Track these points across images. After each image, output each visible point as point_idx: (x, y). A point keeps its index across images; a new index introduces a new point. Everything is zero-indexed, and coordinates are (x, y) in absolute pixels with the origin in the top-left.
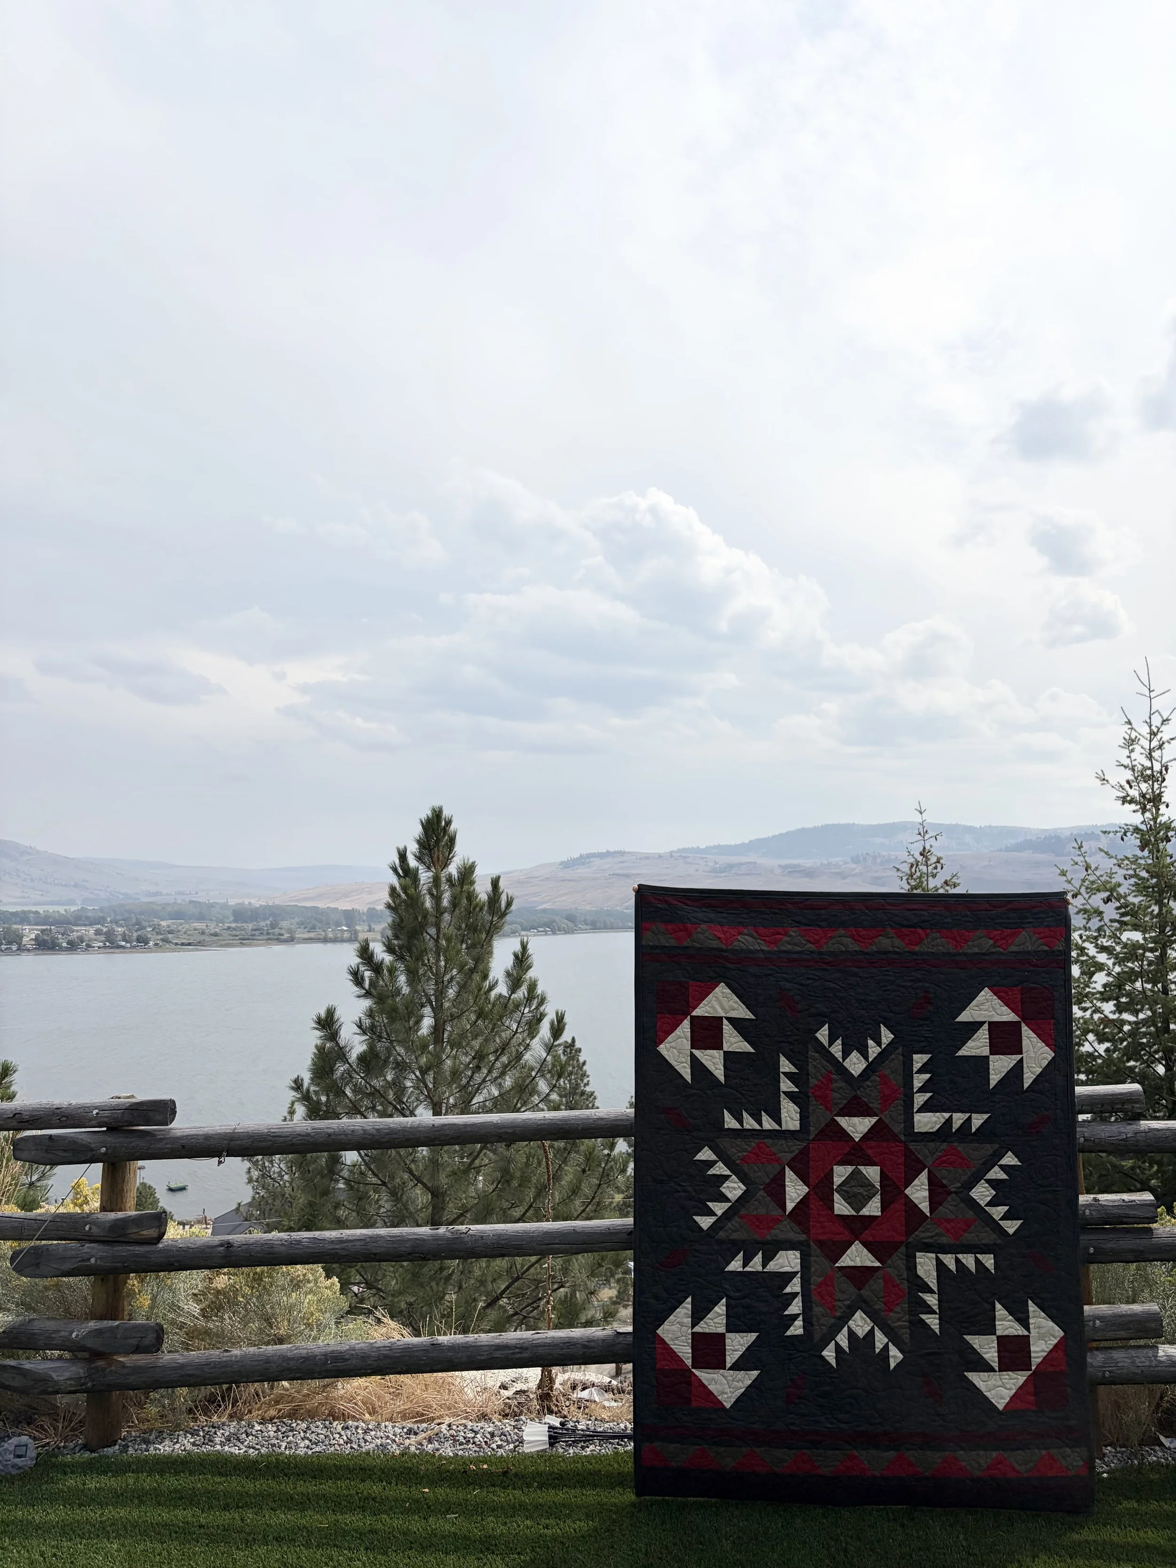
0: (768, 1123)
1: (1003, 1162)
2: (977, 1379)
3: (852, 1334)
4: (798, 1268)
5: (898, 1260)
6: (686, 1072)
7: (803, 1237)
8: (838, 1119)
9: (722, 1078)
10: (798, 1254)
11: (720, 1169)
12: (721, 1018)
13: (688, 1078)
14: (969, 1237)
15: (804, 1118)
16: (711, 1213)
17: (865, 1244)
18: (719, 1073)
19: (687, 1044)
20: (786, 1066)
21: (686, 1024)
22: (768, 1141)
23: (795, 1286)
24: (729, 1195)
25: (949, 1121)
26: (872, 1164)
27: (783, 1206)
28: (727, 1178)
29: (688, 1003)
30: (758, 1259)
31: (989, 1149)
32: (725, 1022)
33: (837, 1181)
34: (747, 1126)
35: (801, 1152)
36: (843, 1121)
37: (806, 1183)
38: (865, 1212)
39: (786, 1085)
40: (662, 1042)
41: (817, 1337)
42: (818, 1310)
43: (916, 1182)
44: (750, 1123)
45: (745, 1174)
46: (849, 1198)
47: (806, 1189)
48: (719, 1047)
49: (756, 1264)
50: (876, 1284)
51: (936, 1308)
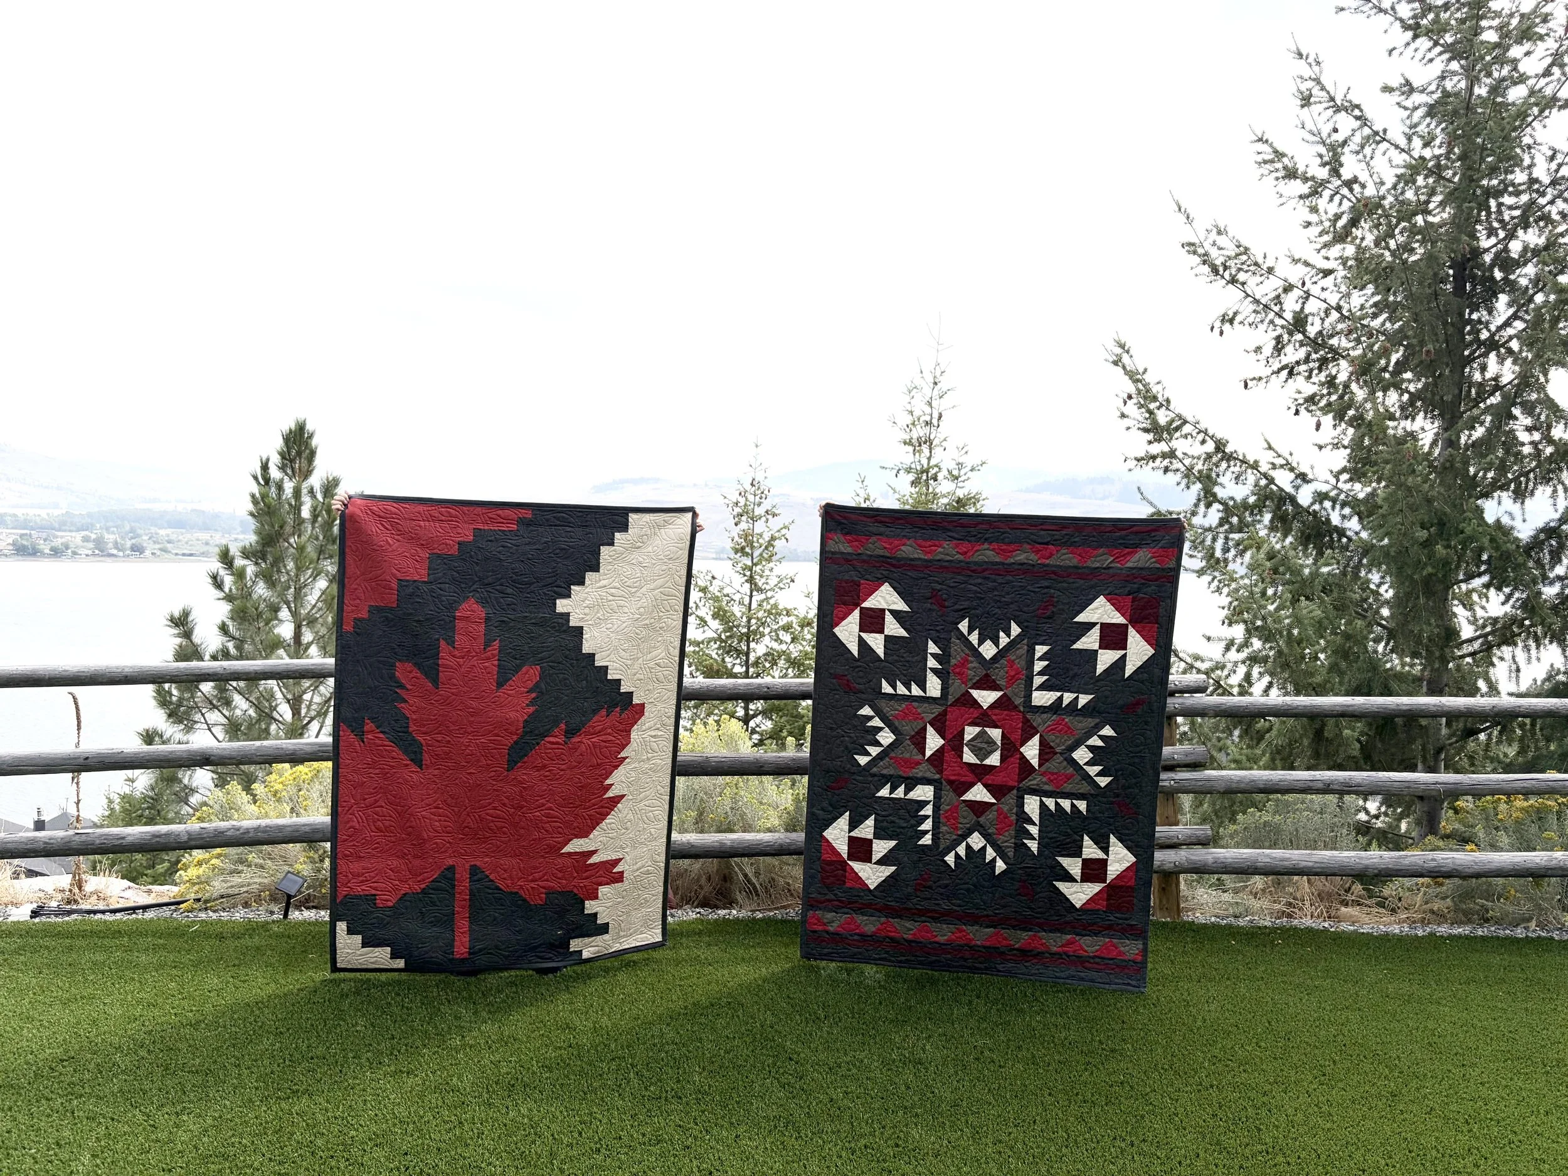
0: (916, 691)
1: (1102, 733)
2: (1062, 886)
3: (968, 847)
4: (931, 798)
5: (1010, 799)
6: (854, 649)
7: (937, 776)
8: (971, 691)
9: (882, 656)
10: (932, 788)
11: (876, 722)
12: (884, 610)
13: (856, 653)
14: (1067, 787)
15: (944, 689)
16: (868, 754)
17: (986, 786)
18: (880, 651)
19: (856, 628)
20: (932, 648)
21: (857, 613)
22: (915, 704)
23: (928, 810)
24: (882, 742)
25: (1061, 698)
26: (996, 727)
27: (923, 753)
28: (881, 729)
29: (859, 597)
30: (901, 789)
31: (1091, 722)
32: (887, 613)
33: (967, 737)
34: (899, 692)
35: (939, 714)
36: (975, 693)
37: (943, 737)
38: (987, 762)
40: (837, 625)
41: (942, 847)
42: (944, 828)
43: (1030, 743)
44: (901, 689)
45: (896, 727)
46: (975, 751)
47: (942, 742)
48: (881, 631)
49: (900, 793)
50: (991, 815)
51: (1036, 836)
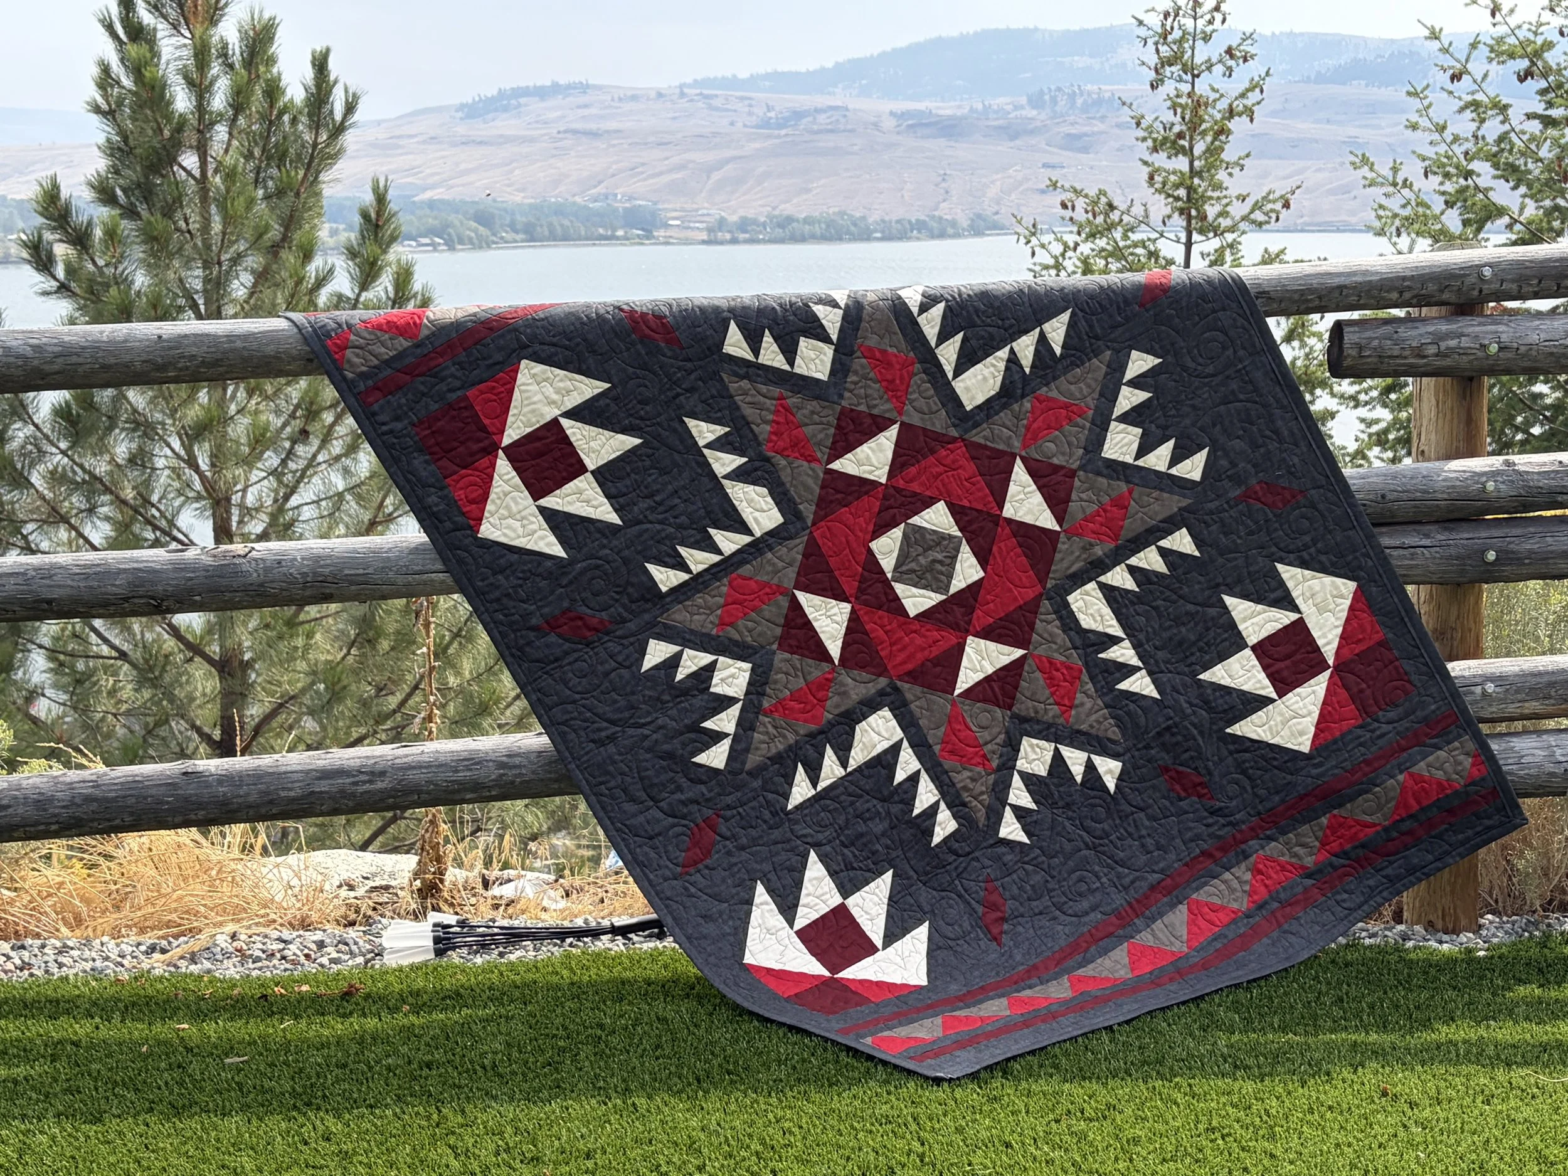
0: (729, 542)
1: (1131, 372)
2: (1250, 728)
3: (1030, 780)
4: (899, 734)
5: (1047, 625)
6: (549, 544)
7: (883, 682)
8: (836, 465)
9: (614, 518)
10: (886, 713)
11: (693, 661)
12: (555, 422)
13: (558, 550)
14: (1131, 526)
15: (782, 499)
16: (717, 737)
17: (986, 634)
18: (604, 511)
19: (524, 498)
20: (704, 432)
21: (503, 465)
22: (746, 570)
23: (908, 763)
24: (730, 692)
25: (1013, 360)
26: (929, 503)
27: (825, 656)
28: (711, 668)
29: (483, 429)
30: (830, 760)
31: (1098, 366)
32: (565, 423)
33: (888, 564)
34: (696, 568)
35: (806, 556)
36: (846, 465)
37: (840, 597)
38: (958, 583)
39: (724, 463)
40: (479, 520)
41: (981, 815)
42: (962, 778)
43: (1013, 488)
44: (698, 560)
45: (736, 643)
46: (920, 580)
47: (846, 607)
48: (579, 469)
49: (831, 770)
50: (1034, 683)
51: (1135, 661)
